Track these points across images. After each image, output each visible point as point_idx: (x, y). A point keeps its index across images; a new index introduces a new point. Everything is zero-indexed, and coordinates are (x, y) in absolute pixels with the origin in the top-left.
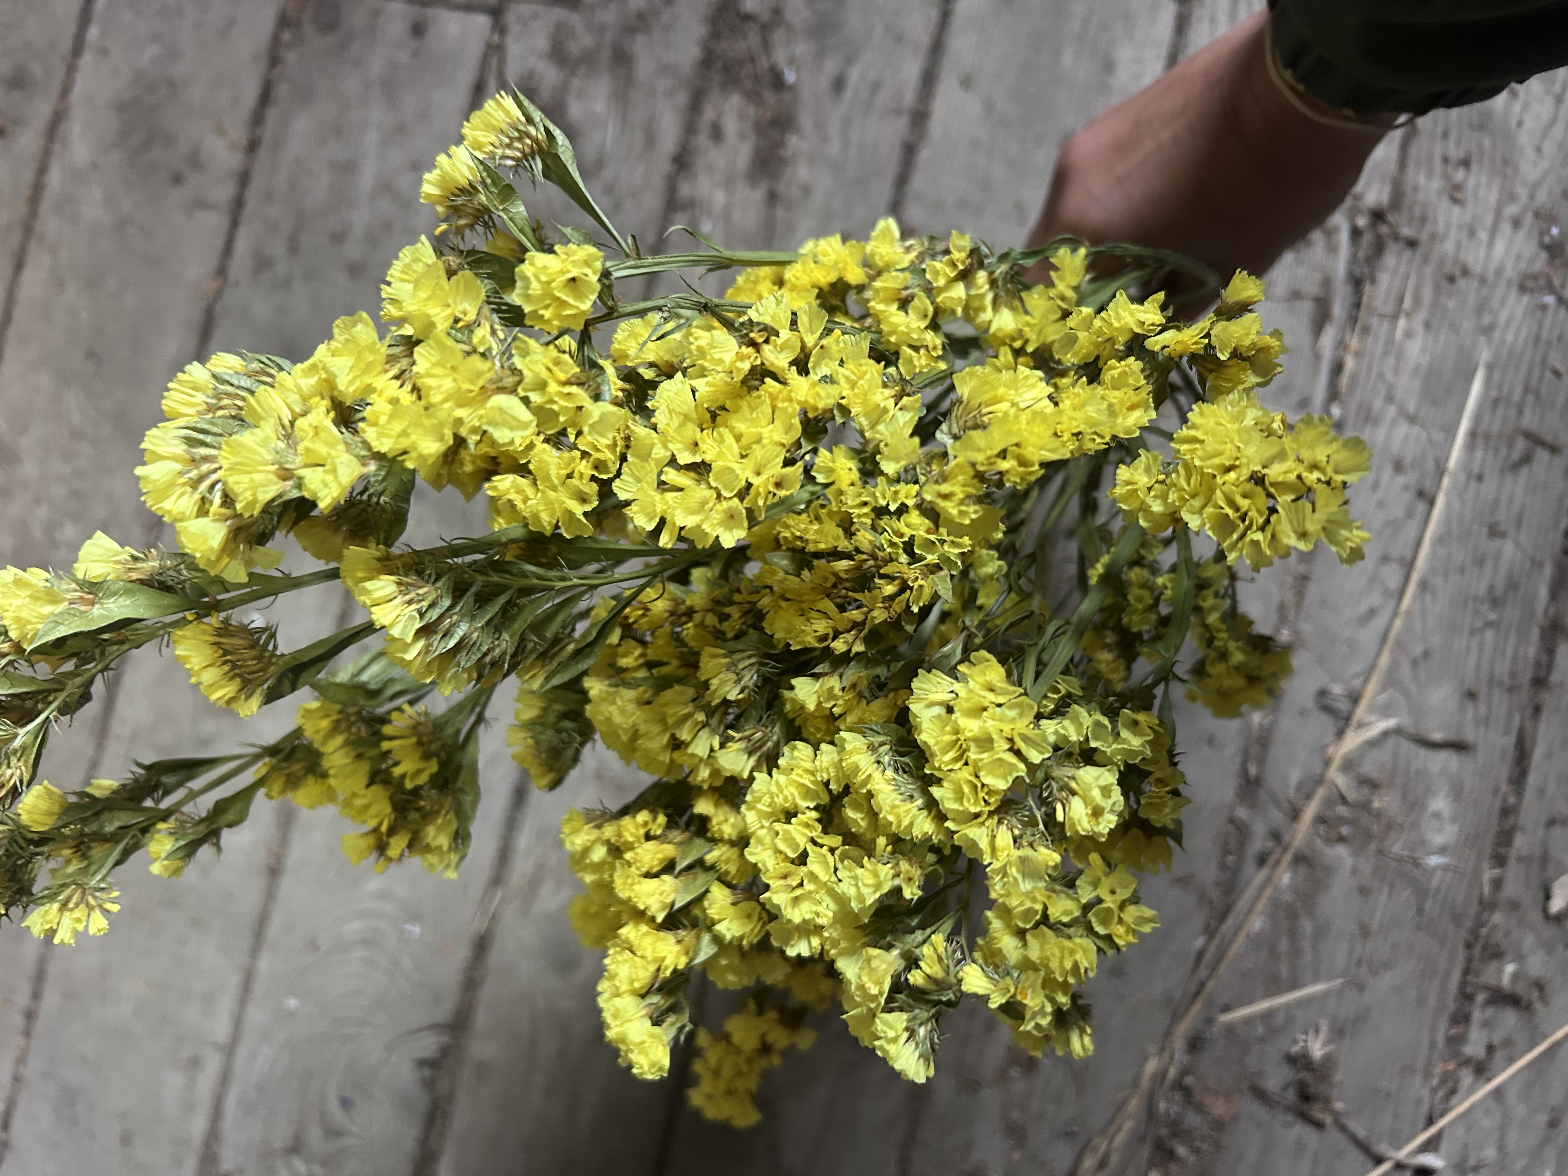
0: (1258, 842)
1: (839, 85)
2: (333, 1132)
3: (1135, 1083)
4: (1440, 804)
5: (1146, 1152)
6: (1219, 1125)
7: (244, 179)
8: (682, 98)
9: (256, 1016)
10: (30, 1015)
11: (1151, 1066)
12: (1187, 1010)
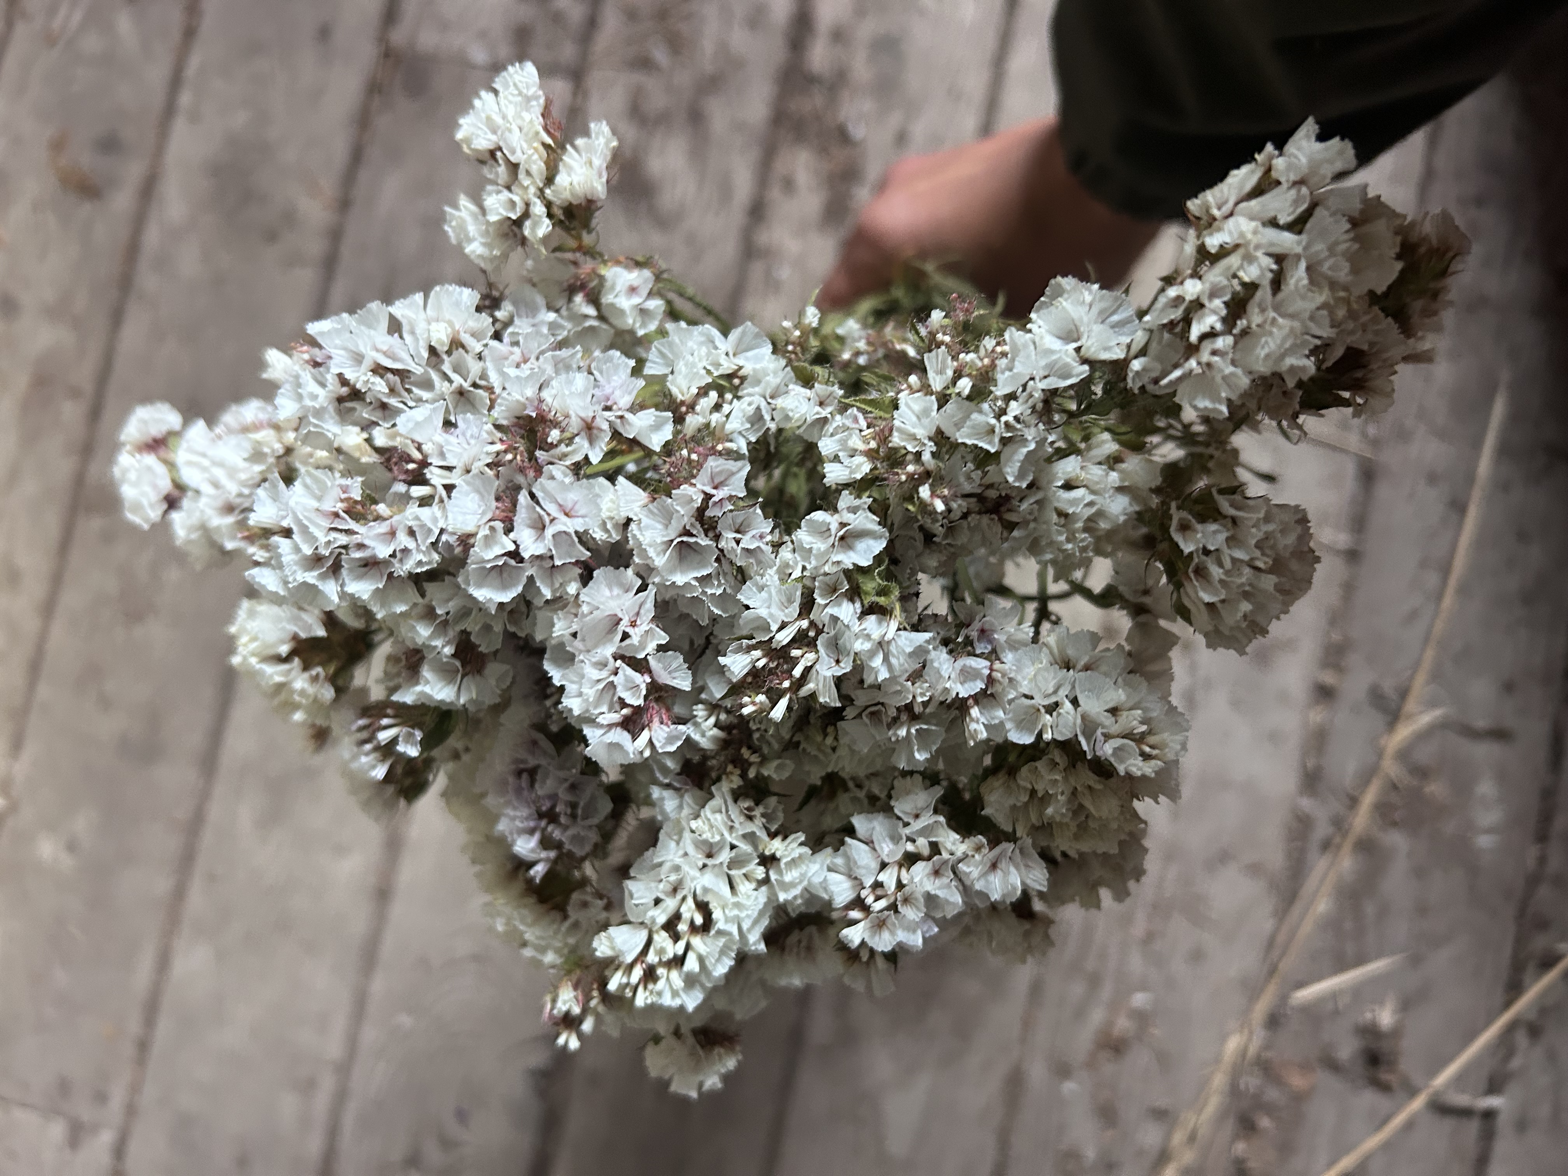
0: (1322, 830)
1: (901, 139)
2: (447, 1144)
3: (1217, 1060)
4: (1486, 788)
5: (1230, 1126)
6: (1299, 1098)
7: (335, 235)
8: (754, 155)
9: (370, 1035)
10: (143, 1046)
11: (1233, 1044)
12: (1262, 990)
